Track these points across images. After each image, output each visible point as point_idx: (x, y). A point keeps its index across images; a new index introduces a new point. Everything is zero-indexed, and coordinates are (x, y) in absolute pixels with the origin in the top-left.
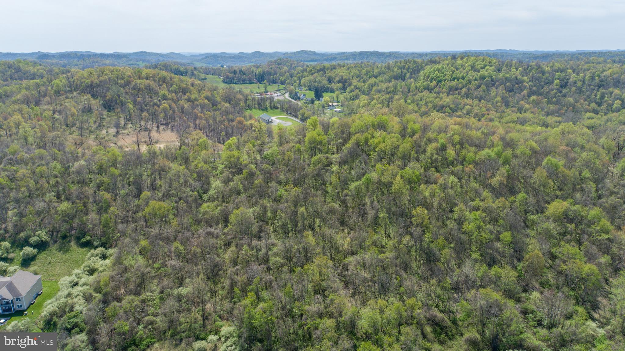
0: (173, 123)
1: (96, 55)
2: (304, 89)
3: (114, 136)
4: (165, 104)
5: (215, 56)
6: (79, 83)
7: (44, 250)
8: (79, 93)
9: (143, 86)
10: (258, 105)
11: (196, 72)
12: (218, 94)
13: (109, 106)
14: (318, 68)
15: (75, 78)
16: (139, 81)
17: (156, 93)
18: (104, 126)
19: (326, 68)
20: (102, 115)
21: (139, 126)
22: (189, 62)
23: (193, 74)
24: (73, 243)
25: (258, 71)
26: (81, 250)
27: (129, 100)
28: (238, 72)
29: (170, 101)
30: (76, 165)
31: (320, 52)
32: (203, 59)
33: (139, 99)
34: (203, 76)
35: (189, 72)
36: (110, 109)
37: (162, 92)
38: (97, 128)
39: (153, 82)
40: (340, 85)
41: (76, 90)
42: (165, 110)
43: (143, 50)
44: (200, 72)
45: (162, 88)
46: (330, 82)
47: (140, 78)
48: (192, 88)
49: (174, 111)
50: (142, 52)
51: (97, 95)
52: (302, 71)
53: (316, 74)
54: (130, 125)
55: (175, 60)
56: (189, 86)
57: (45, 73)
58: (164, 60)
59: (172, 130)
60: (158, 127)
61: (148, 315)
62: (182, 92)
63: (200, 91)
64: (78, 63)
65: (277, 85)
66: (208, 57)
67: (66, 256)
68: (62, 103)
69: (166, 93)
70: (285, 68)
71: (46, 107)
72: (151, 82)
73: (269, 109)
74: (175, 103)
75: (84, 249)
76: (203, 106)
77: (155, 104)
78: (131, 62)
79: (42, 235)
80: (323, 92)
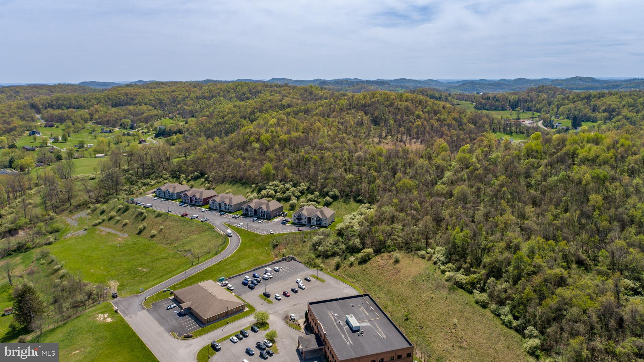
0: (423, 138)
1: (362, 82)
2: (562, 117)
3: (377, 144)
4: (419, 122)
5: (473, 83)
6: (356, 103)
7: (336, 201)
8: (355, 111)
9: (403, 107)
10: (504, 129)
11: (449, 98)
12: (465, 116)
13: (375, 121)
14: (583, 96)
15: (354, 99)
16: (400, 103)
17: (413, 113)
18: (371, 136)
19: (593, 96)
20: (370, 127)
21: (396, 138)
22: (445, 88)
23: (446, 100)
24: (352, 199)
25: (512, 98)
26: (355, 204)
27: (391, 118)
28: (491, 99)
29: (422, 120)
30: (357, 154)
31: (601, 79)
32: (460, 86)
33: (399, 117)
34: (455, 102)
35: (444, 97)
36: (376, 124)
37: (417, 112)
38: (365, 137)
39: (411, 104)
40: (606, 114)
41: (353, 108)
42: (417, 127)
43: (403, 77)
44: (454, 98)
45: (418, 109)
46: (594, 111)
47: (401, 100)
48: (443, 110)
49: (425, 128)
50: (402, 79)
51: (368, 113)
52: (563, 99)
53: (579, 102)
54: (390, 137)
55: (432, 87)
56: (441, 108)
57: (328, 95)
58: (421, 87)
59: (421, 143)
60: (410, 140)
61: (394, 235)
62: (434, 113)
63: (449, 113)
64: (349, 89)
65: (531, 113)
66: (465, 84)
67: (347, 206)
68: (344, 117)
69: (421, 113)
70: (545, 96)
71: (334, 119)
72: (409, 104)
73: (514, 134)
74: (427, 121)
75: (358, 204)
76: (449, 126)
77: (410, 122)
78: (392, 88)
79: (336, 191)
80: (583, 121)
